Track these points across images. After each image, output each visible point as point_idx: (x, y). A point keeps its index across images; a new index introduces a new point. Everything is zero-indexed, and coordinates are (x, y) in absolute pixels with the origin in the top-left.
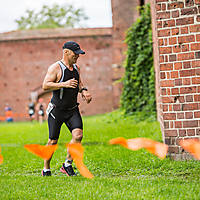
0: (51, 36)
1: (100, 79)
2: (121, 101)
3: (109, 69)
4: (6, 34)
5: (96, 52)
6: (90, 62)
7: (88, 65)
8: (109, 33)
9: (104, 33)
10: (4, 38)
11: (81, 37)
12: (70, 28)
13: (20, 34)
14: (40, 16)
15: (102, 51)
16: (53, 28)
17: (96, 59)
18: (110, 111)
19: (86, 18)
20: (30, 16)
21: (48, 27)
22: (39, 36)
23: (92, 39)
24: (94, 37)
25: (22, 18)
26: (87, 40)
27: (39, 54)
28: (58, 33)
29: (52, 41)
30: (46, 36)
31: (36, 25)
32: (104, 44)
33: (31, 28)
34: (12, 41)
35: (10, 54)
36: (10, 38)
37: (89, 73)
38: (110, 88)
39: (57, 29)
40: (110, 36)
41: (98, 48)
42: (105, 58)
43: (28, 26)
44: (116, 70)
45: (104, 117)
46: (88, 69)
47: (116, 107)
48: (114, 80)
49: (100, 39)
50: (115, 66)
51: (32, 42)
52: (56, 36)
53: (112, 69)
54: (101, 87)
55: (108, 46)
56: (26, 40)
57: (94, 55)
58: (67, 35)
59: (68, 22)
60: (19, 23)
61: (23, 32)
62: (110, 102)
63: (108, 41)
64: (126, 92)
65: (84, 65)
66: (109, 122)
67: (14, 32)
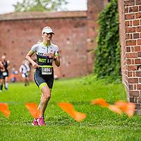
0: (40, 17)
1: (77, 51)
2: (94, 68)
3: (84, 43)
4: (6, 15)
5: (74, 29)
6: (70, 38)
7: (68, 39)
8: (85, 15)
9: (81, 15)
10: (4, 19)
11: (64, 18)
12: (54, 11)
13: (16, 16)
14: (31, 2)
15: (79, 29)
16: (42, 11)
17: (74, 35)
18: (86, 75)
19: (66, 3)
21: (38, 10)
22: (31, 17)
23: (71, 20)
24: (73, 18)
25: (18, 3)
26: (68, 20)
27: (31, 30)
28: (44, 15)
29: (41, 21)
30: (36, 17)
31: (29, 8)
32: (81, 23)
34: (11, 20)
35: (9, 31)
36: (9, 18)
37: (69, 45)
38: (85, 57)
39: (45, 12)
40: (85, 17)
41: (76, 27)
42: (82, 35)
43: (23, 9)
44: (90, 43)
45: (81, 80)
46: (68, 42)
47: (90, 72)
48: (88, 51)
49: (78, 20)
50: (89, 40)
51: (25, 21)
52: (44, 17)
53: (87, 43)
54: (78, 56)
55: (84, 25)
56: (21, 20)
57: (73, 32)
58: (53, 16)
59: (53, 7)
60: (16, 7)
61: (18, 14)
62: (85, 68)
63: (84, 21)
64: (98, 61)
65: (65, 40)
66: (85, 84)
67: (11, 13)
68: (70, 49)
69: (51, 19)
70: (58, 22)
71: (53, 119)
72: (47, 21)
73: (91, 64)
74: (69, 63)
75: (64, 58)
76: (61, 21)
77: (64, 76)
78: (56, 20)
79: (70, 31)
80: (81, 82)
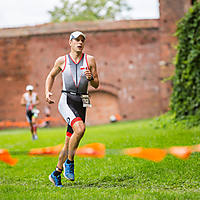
0: (89, 29)
1: (144, 79)
2: (171, 103)
3: (155, 67)
4: (38, 27)
5: (140, 47)
6: (134, 59)
7: (131, 62)
8: (156, 25)
9: (149, 25)
10: (35, 32)
11: (124, 30)
12: (111, 20)
13: (53, 28)
14: (76, 6)
15: (148, 46)
16: (91, 20)
17: (140, 56)
18: (159, 115)
19: (129, 9)
20: (65, 7)
21: (85, 19)
23: (135, 33)
24: (138, 30)
25: (56, 8)
26: (130, 34)
28: (95, 26)
29: (91, 35)
31: (72, 17)
32: (149, 38)
33: (66, 21)
34: (45, 35)
35: (42, 50)
36: (42, 31)
37: (132, 71)
38: (157, 88)
39: (96, 21)
40: (156, 29)
41: (142, 43)
42: (151, 55)
43: (63, 18)
44: (164, 67)
45: (151, 122)
46: (131, 67)
47: (165, 111)
48: (162, 79)
49: (145, 33)
50: (162, 63)
52: (95, 29)
53: (159, 67)
54: (147, 87)
55: (154, 40)
56: (61, 34)
57: (139, 51)
58: (108, 28)
59: (108, 13)
60: (53, 14)
61: (57, 24)
62: (156, 105)
63: (155, 34)
64: (176, 93)
65: (127, 63)
66: (157, 128)
67: (46, 24)
68: (133, 76)
69: (105, 31)
70: (116, 36)
71: (110, 179)
72: (99, 34)
73: (166, 99)
74: (133, 97)
75: (125, 90)
76: (121, 34)
77: (125, 117)
78: (112, 34)
79: (133, 49)
80: (151, 125)
